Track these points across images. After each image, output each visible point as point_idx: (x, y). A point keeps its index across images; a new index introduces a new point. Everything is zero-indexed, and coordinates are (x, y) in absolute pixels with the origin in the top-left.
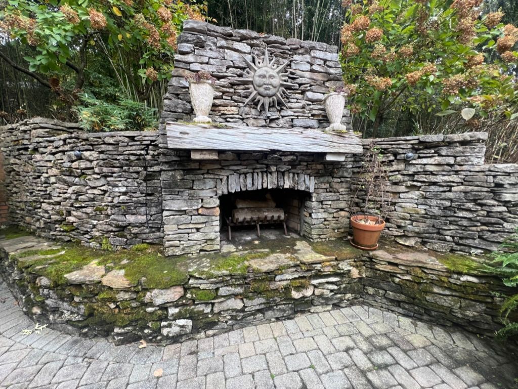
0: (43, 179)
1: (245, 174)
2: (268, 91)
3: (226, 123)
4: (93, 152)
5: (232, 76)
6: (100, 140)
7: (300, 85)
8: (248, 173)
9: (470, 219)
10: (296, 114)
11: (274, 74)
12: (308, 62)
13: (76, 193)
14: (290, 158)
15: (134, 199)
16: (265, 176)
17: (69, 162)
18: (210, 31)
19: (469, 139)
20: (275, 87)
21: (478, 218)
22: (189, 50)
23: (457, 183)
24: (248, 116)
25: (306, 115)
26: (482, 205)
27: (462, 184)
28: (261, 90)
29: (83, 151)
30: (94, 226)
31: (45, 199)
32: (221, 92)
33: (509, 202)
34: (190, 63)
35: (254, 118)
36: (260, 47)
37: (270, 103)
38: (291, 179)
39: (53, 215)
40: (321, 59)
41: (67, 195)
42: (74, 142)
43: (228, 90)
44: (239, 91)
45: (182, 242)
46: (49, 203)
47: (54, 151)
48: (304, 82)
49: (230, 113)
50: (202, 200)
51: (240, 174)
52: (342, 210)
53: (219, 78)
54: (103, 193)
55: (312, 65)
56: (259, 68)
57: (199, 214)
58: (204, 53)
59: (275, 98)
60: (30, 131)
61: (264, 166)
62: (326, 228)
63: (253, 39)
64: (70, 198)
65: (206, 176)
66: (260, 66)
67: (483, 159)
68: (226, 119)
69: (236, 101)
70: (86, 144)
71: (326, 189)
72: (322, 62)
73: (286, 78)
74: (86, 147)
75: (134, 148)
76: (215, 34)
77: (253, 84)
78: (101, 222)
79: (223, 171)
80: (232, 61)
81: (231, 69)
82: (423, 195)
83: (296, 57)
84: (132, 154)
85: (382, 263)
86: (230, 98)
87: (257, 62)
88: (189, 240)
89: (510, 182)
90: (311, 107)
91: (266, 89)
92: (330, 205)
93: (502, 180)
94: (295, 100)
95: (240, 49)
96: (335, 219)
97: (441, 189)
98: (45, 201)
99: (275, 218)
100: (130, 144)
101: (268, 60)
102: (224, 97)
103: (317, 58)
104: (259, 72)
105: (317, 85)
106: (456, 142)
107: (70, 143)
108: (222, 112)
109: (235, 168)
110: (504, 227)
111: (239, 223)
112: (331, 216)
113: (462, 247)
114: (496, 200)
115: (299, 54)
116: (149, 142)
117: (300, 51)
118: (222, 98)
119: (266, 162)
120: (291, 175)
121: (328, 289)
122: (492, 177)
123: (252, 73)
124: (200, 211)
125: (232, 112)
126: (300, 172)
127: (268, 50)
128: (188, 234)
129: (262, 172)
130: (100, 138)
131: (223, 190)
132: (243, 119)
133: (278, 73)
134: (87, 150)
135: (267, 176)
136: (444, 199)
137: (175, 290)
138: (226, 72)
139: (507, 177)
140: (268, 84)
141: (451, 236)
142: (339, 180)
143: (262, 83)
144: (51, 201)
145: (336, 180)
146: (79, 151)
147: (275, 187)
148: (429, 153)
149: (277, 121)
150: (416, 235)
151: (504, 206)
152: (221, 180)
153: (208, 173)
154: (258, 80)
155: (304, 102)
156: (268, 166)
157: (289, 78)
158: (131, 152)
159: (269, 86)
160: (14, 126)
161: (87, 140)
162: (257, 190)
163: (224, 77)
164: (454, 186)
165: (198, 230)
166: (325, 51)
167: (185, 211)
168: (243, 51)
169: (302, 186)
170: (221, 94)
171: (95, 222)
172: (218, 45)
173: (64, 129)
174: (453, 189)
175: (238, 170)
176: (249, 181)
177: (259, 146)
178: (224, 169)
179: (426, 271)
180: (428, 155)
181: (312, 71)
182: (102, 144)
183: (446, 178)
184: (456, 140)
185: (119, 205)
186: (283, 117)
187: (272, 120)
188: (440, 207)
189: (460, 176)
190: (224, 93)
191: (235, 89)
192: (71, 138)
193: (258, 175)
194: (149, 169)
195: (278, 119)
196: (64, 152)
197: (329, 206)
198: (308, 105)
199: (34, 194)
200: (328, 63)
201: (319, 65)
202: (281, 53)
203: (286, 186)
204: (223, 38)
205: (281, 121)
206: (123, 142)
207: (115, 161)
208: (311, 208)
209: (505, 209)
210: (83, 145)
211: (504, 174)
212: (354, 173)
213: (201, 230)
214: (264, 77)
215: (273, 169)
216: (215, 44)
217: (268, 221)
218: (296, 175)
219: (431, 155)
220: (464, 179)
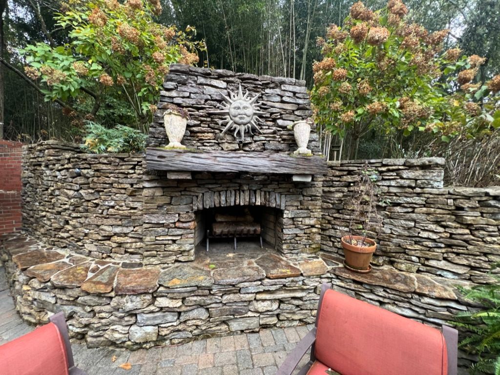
0: (50, 191)
1: (219, 192)
2: (242, 120)
3: (204, 147)
4: (89, 170)
5: (209, 108)
6: (96, 160)
7: (272, 114)
8: (222, 191)
9: (434, 240)
10: (268, 139)
11: (247, 105)
12: (278, 95)
13: (74, 205)
14: (261, 178)
15: (120, 212)
16: (238, 194)
17: (71, 178)
18: (191, 71)
19: (427, 163)
20: (249, 116)
21: (441, 240)
22: (172, 87)
23: (420, 204)
24: (223, 141)
25: (277, 139)
26: (444, 227)
27: (425, 206)
28: (237, 119)
29: (82, 169)
30: (86, 235)
31: (50, 209)
32: (199, 120)
33: (471, 225)
34: (173, 98)
35: (229, 143)
36: (235, 83)
37: (245, 130)
38: (263, 196)
39: (54, 223)
40: (290, 91)
41: (67, 206)
42: (76, 161)
43: (205, 119)
44: (216, 120)
45: (158, 253)
46: (52, 213)
47: (60, 168)
48: (274, 111)
49: (206, 138)
50: (179, 214)
51: (214, 192)
52: (313, 226)
53: (198, 109)
54: (95, 205)
55: (282, 97)
56: (234, 101)
57: (175, 227)
58: (186, 89)
59: (249, 125)
60: (44, 150)
61: (237, 185)
62: (297, 243)
63: (228, 77)
64: (68, 209)
65: (183, 193)
66: (235, 99)
67: (442, 183)
68: (203, 143)
69: (213, 129)
70: (85, 163)
71: (297, 206)
72: (291, 94)
73: (259, 108)
74: (86, 166)
75: (123, 167)
76: (196, 74)
77: (229, 115)
78: (92, 231)
79: (200, 189)
80: (210, 95)
81: (209, 102)
82: (387, 215)
83: (267, 91)
84: (121, 173)
85: (348, 281)
86: (207, 126)
87: (232, 96)
88: (165, 251)
89: (470, 206)
90: (282, 132)
91: (241, 118)
92: (302, 221)
93: (462, 204)
94: (267, 127)
95: (217, 85)
96: (306, 235)
97: (406, 210)
98: (49, 210)
99: (252, 232)
100: (120, 164)
101: (241, 94)
102: (202, 125)
103: (287, 91)
104: (234, 104)
105: (287, 113)
106: (416, 166)
107: (72, 162)
108: (200, 138)
109: (210, 186)
110: (467, 249)
111: (217, 235)
112: (303, 232)
113: (428, 268)
114: (458, 223)
115: (270, 88)
116: (136, 163)
117: (272, 85)
118: (200, 126)
119: (239, 181)
120: (263, 193)
121: (293, 304)
122: (452, 200)
123: (228, 105)
124: (177, 225)
125: (209, 138)
126: (271, 190)
127: (242, 85)
128: (165, 245)
129: (235, 191)
130: (96, 158)
131: (198, 205)
132: (218, 144)
133: (251, 104)
134: (85, 168)
135: (240, 194)
136: (409, 220)
137: (145, 298)
138: (204, 104)
139: (467, 201)
140: (242, 115)
141: (417, 257)
142: (310, 198)
143: (237, 114)
144: (54, 211)
145: (306, 198)
146: (79, 169)
147: (247, 203)
148: (392, 176)
149: (249, 145)
150: (383, 254)
151: (467, 228)
152: (197, 197)
153: (185, 190)
154: (233, 112)
155: (274, 128)
156: (240, 185)
157: (261, 108)
158: (121, 171)
159: (244, 116)
160: (33, 145)
161: (86, 160)
162: (230, 206)
163: (202, 108)
164: (416, 208)
165: (174, 241)
166: (295, 85)
167: (163, 224)
168: (220, 86)
169: (272, 204)
170: (199, 122)
171: (87, 231)
172: (198, 82)
173: (72, 149)
174: (416, 210)
175: (212, 188)
176: (223, 198)
177: (228, 167)
178: (200, 187)
179: (388, 290)
180: (391, 177)
181: (282, 102)
182: (98, 163)
183: (409, 200)
184: (415, 164)
185: (107, 216)
186: (255, 141)
187: (245, 145)
188: (404, 227)
189: (422, 198)
190: (202, 121)
191: (212, 118)
192: (73, 158)
193: (231, 193)
194: (135, 186)
195: (250, 143)
196: (67, 169)
197: (300, 223)
198: (279, 131)
199: (42, 204)
200: (297, 95)
201: (289, 97)
202: (254, 87)
203: (258, 203)
204: (202, 77)
205: (254, 146)
206: (115, 162)
207: (107, 179)
208: (283, 225)
209: (467, 231)
210: (83, 164)
211: (463, 197)
212: (324, 192)
213: (177, 242)
214: (239, 108)
215: (245, 188)
216: (195, 81)
217: (244, 234)
218: (267, 193)
219: (393, 177)
220: (425, 201)
